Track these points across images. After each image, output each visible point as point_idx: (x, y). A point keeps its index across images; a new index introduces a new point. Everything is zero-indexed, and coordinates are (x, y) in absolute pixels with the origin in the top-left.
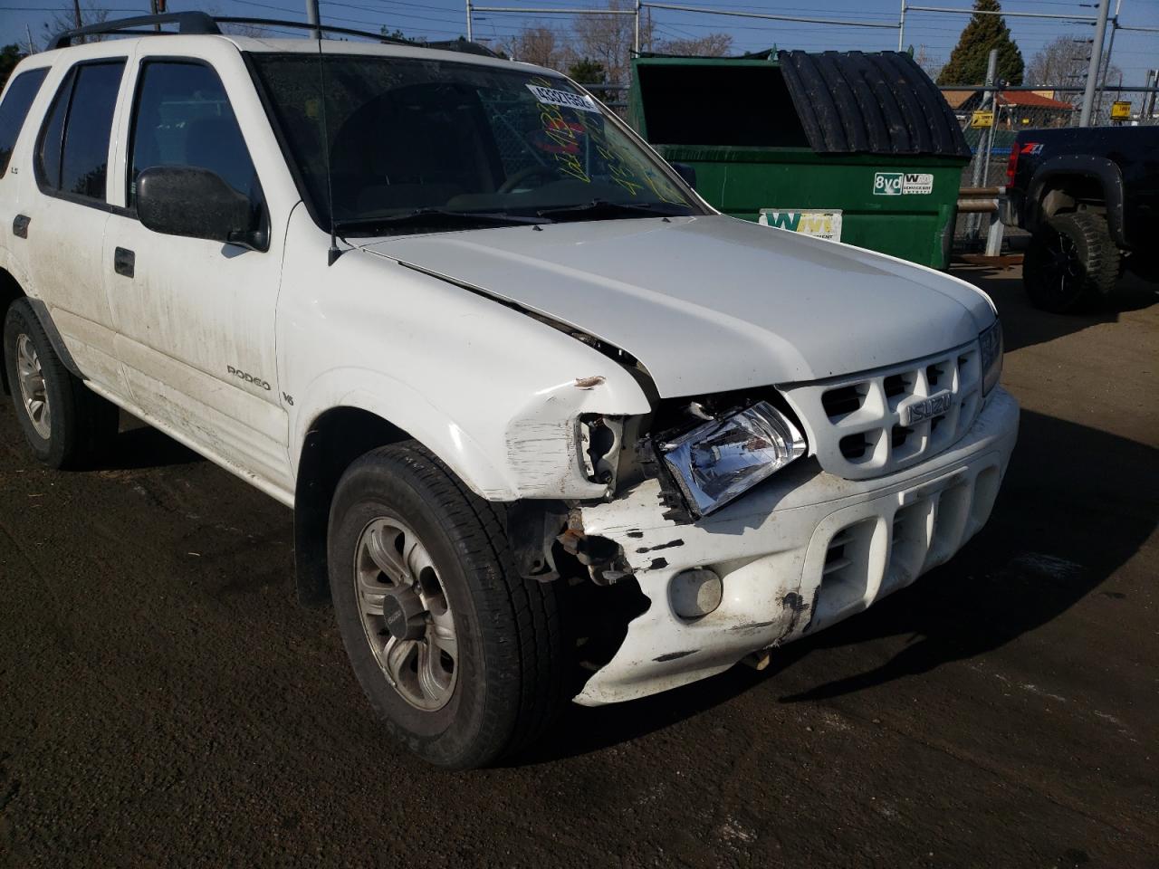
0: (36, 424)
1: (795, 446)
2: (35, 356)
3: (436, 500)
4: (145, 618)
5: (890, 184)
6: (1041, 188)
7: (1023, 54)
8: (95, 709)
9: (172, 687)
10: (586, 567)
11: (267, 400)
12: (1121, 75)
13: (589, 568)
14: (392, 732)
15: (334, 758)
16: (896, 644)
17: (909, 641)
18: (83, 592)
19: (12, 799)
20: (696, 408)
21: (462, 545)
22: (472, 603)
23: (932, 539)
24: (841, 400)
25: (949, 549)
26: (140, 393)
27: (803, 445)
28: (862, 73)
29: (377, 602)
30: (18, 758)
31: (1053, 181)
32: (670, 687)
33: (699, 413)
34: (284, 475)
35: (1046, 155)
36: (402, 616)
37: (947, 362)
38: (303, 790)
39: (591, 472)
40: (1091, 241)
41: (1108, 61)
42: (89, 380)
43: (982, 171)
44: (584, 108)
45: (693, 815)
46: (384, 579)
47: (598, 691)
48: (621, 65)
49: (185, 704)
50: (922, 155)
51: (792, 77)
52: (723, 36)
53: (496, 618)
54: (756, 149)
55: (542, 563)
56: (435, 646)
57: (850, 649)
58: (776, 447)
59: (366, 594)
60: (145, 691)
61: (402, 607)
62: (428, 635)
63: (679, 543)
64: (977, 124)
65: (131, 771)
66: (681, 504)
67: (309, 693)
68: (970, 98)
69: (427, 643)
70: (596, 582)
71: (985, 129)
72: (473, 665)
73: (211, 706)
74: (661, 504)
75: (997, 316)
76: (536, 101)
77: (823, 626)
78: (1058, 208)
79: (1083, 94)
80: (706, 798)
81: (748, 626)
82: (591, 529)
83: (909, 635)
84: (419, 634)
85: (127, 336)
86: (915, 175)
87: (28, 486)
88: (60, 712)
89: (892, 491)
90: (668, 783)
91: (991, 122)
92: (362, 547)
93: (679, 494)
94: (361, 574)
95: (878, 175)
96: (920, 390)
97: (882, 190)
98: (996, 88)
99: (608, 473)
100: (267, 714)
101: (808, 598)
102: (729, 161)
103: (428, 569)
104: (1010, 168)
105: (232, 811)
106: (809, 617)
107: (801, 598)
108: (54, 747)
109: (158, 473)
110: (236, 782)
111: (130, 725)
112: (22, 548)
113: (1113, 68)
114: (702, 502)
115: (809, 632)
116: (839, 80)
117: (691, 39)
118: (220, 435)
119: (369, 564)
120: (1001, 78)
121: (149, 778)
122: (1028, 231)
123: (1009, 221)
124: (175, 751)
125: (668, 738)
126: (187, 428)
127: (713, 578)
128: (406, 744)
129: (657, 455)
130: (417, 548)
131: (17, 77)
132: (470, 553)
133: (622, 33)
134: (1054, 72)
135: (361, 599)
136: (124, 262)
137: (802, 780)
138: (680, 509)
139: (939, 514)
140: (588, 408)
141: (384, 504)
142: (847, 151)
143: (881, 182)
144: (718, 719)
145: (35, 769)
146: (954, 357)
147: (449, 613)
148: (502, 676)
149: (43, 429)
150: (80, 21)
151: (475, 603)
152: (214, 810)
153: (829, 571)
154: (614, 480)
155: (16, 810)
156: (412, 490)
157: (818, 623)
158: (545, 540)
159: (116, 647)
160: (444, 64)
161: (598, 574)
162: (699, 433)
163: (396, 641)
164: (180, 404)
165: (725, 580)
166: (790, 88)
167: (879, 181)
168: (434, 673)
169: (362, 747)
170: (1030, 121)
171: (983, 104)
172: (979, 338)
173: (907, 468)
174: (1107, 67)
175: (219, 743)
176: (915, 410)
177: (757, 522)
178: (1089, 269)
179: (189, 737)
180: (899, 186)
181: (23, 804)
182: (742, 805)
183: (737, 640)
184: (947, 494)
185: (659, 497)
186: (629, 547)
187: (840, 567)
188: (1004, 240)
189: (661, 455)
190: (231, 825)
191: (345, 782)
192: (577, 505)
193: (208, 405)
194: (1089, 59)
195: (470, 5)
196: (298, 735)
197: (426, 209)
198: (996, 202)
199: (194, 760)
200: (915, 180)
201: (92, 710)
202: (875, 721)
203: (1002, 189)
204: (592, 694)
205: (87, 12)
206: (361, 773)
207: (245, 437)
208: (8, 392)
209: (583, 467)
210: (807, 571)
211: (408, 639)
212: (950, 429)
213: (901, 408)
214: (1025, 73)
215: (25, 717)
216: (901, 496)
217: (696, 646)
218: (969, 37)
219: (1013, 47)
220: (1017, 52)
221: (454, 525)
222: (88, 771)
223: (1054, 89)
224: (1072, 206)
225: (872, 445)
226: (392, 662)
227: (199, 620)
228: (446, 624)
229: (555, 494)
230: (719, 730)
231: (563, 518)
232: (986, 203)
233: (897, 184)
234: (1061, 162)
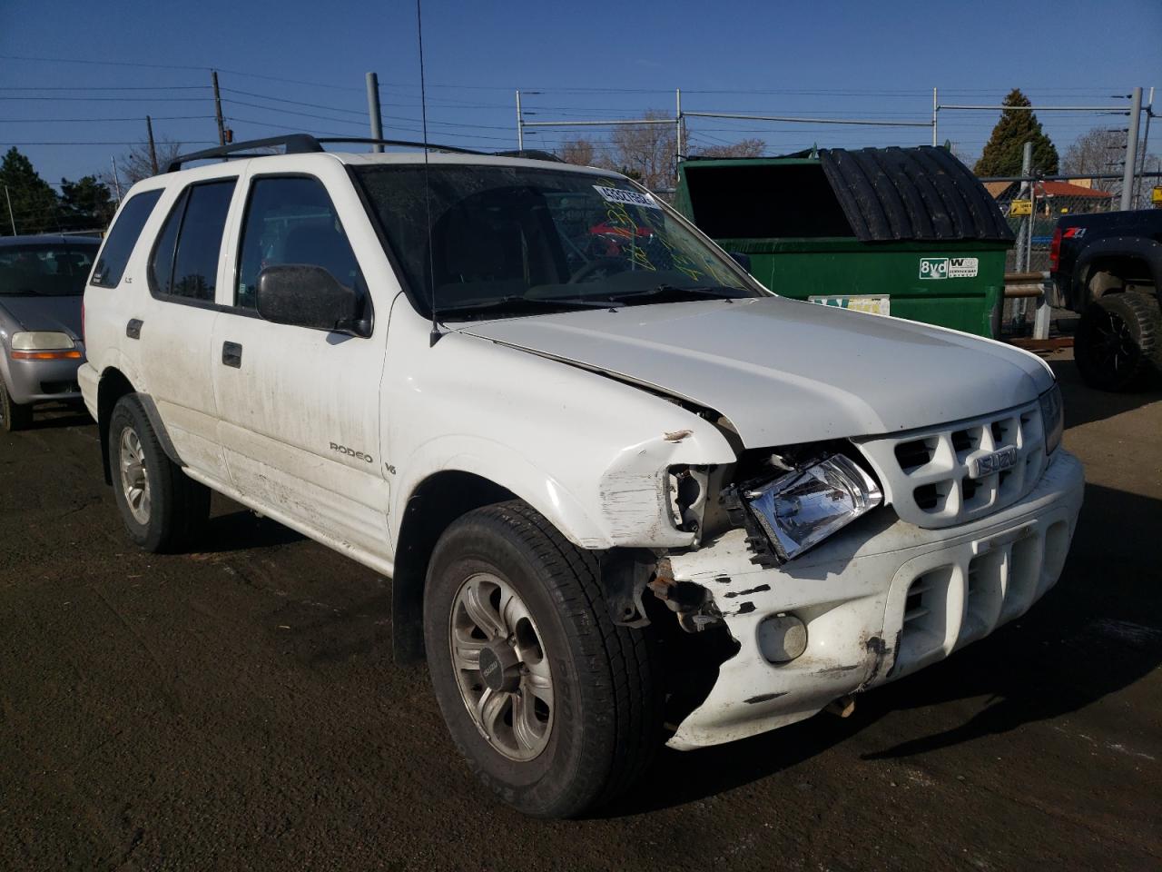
0: (134, 511)
1: (871, 496)
2: (139, 446)
3: (533, 552)
4: (243, 685)
5: (935, 269)
6: (1086, 271)
7: (1056, 147)
8: (206, 765)
9: (274, 747)
10: (675, 614)
11: (369, 473)
12: (1159, 163)
13: (678, 614)
14: (487, 784)
15: (432, 810)
16: (974, 706)
17: (987, 702)
18: (185, 661)
19: (137, 845)
20: (777, 459)
21: (558, 593)
22: (569, 648)
23: (1006, 590)
24: (912, 453)
25: (1025, 601)
26: (239, 474)
27: (878, 495)
28: (902, 166)
29: (473, 658)
30: (139, 808)
31: (1098, 264)
32: (760, 732)
33: (781, 465)
34: (381, 542)
35: (1088, 239)
36: (499, 667)
37: (1010, 419)
38: (405, 838)
39: (679, 521)
40: (1143, 319)
41: (1145, 149)
42: (187, 466)
43: (1025, 257)
44: (645, 205)
45: (785, 864)
46: (478, 635)
47: (690, 734)
48: (658, 171)
49: (288, 761)
50: (965, 240)
51: (834, 173)
52: (756, 140)
53: (592, 662)
54: (803, 240)
55: (633, 610)
56: (530, 695)
57: (927, 710)
58: (854, 497)
59: (460, 650)
60: (250, 749)
61: (499, 658)
62: (522, 686)
63: (766, 588)
64: (1016, 212)
65: (244, 821)
66: (767, 548)
67: (403, 751)
68: (1008, 188)
69: (521, 695)
70: (686, 630)
71: (1025, 216)
72: (569, 708)
73: (312, 763)
74: (748, 549)
75: (1055, 381)
76: (601, 199)
77: (907, 672)
78: (1104, 290)
79: (1121, 180)
80: (796, 848)
81: (834, 669)
82: (680, 576)
83: (987, 697)
84: (513, 686)
85: (231, 422)
86: (960, 259)
87: (127, 568)
88: (175, 767)
89: (965, 541)
90: (758, 835)
91: (1030, 210)
92: (458, 604)
93: (765, 539)
94: (456, 631)
95: (923, 261)
96: (986, 445)
97: (928, 274)
98: (1033, 177)
99: (695, 522)
100: (366, 770)
101: (890, 643)
102: (776, 252)
103: (524, 620)
104: (1054, 252)
105: (341, 857)
106: (892, 661)
107: (883, 642)
108: (173, 798)
109: (244, 555)
110: (341, 832)
111: (239, 780)
112: (127, 623)
113: (1151, 155)
114: (788, 547)
115: (892, 678)
116: (880, 174)
117: (726, 145)
118: (319, 509)
119: (465, 620)
120: (1037, 168)
121: (261, 827)
122: (1077, 312)
123: (1056, 303)
124: (282, 803)
125: (753, 793)
126: (285, 506)
127: (798, 624)
128: (500, 795)
129: (743, 502)
130: (513, 600)
131: (132, 198)
132: (566, 601)
133: (658, 142)
134: (1089, 163)
135: (455, 655)
136: (232, 354)
137: (890, 832)
138: (765, 554)
139: (1012, 566)
140: (676, 460)
141: (482, 560)
142: (891, 239)
143: (927, 267)
144: (802, 775)
145: (156, 818)
146: (1016, 414)
147: (544, 662)
148: (598, 720)
149: (142, 516)
150: (154, 154)
151: (572, 649)
152: (324, 856)
153: (908, 619)
154: (700, 530)
155: (141, 854)
156: (509, 545)
157: (901, 668)
158: (635, 588)
159: (220, 710)
160: (519, 170)
161: (688, 620)
162: (781, 482)
163: (491, 694)
164: (279, 481)
165: (809, 627)
166: (832, 182)
167: (925, 266)
168: (529, 722)
169: (458, 801)
170: (1069, 209)
171: (1020, 194)
172: (1038, 399)
173: (978, 519)
174: (1144, 156)
175: (323, 796)
176: (983, 463)
177: (839, 567)
178: (1143, 347)
179: (294, 790)
180: (944, 271)
181: (148, 848)
182: (833, 856)
183: (825, 683)
184: (1019, 544)
185: (746, 542)
186: (718, 592)
187: (918, 615)
188: (1051, 324)
189: (747, 501)
190: (340, 869)
191: (444, 831)
192: (666, 554)
193: (308, 481)
194: (1125, 147)
195: (521, 121)
196: (396, 789)
197: (512, 297)
198: (1041, 286)
199: (301, 811)
200: (960, 264)
201: (203, 767)
202: (961, 777)
203: (1047, 274)
204: (686, 737)
205: (161, 145)
206: (459, 824)
207: (345, 509)
208: (109, 481)
209: (672, 516)
210: (889, 617)
211: (502, 691)
212: (1018, 482)
213: (969, 461)
214: (1060, 164)
215: (143, 773)
216: (974, 545)
217: (785, 689)
218: (1001, 133)
219: (1046, 141)
220: (1051, 145)
221: (550, 575)
222: (205, 819)
223: (1092, 178)
224: (1119, 286)
225: (944, 496)
226: (486, 716)
227: (294, 686)
228: (542, 673)
229: (646, 542)
230: (803, 785)
231: (652, 567)
232: (1030, 287)
233: (942, 268)
234: (1104, 245)
